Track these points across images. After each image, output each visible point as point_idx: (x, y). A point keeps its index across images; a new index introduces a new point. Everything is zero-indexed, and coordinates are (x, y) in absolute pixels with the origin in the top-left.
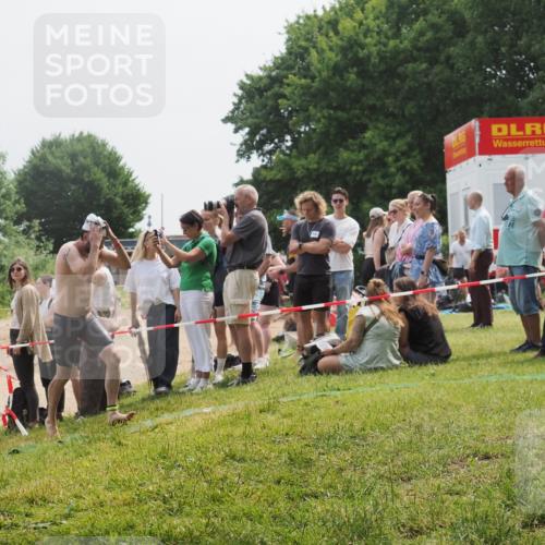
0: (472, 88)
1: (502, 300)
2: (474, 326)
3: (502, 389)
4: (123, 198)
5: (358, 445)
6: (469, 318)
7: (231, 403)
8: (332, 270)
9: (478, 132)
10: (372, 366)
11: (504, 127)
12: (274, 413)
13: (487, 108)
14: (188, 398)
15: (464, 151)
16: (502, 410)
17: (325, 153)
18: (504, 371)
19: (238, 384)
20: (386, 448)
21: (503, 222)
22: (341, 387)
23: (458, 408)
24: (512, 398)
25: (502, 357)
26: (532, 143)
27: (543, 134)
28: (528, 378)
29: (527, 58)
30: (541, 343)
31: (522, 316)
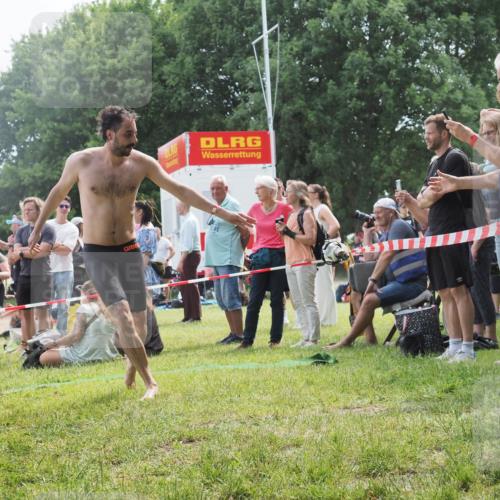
0: (180, 104)
1: (211, 297)
2: (184, 320)
3: (207, 379)
5: (74, 433)
6: (180, 313)
8: (53, 271)
9: (188, 145)
10: (90, 359)
11: (212, 140)
13: (196, 123)
15: (175, 162)
16: (206, 397)
17: (49, 162)
18: (209, 362)
20: (100, 435)
21: (209, 227)
22: (61, 379)
23: (166, 395)
24: (215, 386)
25: (209, 349)
26: (237, 155)
27: (246, 146)
28: (231, 367)
29: (232, 78)
30: (243, 336)
31: (226, 311)
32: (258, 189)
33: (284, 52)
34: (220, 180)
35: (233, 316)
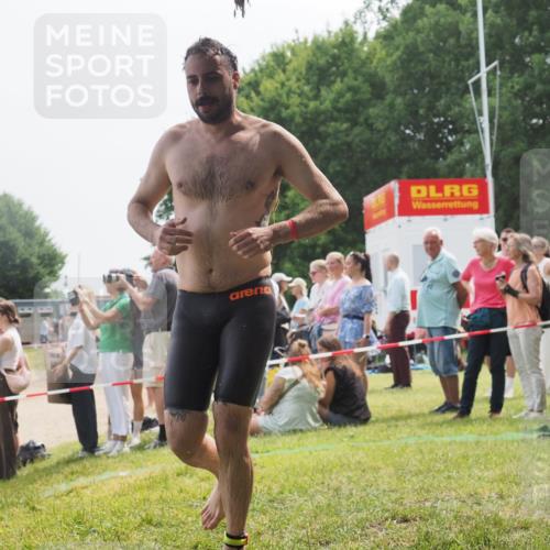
0: (389, 149)
1: (421, 361)
2: (393, 387)
3: (421, 452)
4: (39, 257)
5: (276, 509)
6: (389, 378)
7: (147, 467)
9: (397, 195)
10: (291, 428)
11: (423, 189)
12: (191, 476)
13: (405, 169)
14: (104, 461)
15: (383, 212)
16: (421, 472)
18: (422, 433)
19: (155, 447)
20: (305, 512)
21: (422, 284)
22: (259, 449)
23: (376, 469)
24: (431, 460)
25: (421, 419)
26: (451, 205)
27: (462, 195)
28: (446, 439)
29: (446, 120)
30: (460, 404)
31: (441, 378)
32: (476, 243)
33: (504, 90)
34: (434, 233)
35: (448, 383)
